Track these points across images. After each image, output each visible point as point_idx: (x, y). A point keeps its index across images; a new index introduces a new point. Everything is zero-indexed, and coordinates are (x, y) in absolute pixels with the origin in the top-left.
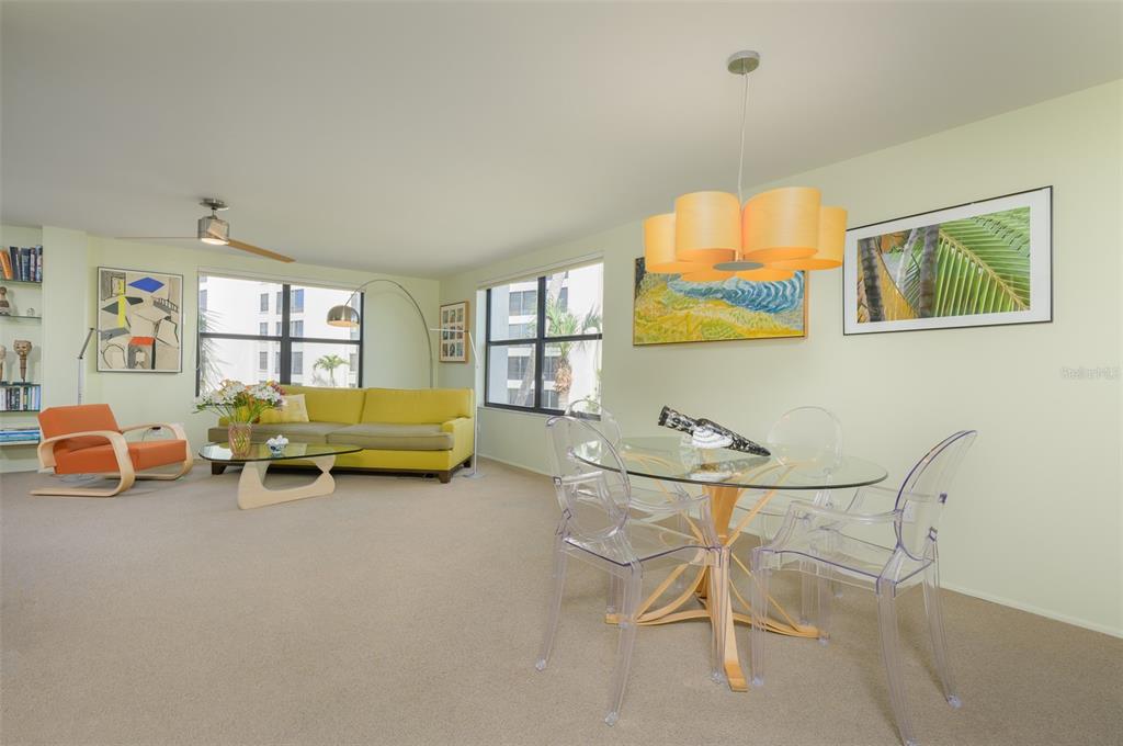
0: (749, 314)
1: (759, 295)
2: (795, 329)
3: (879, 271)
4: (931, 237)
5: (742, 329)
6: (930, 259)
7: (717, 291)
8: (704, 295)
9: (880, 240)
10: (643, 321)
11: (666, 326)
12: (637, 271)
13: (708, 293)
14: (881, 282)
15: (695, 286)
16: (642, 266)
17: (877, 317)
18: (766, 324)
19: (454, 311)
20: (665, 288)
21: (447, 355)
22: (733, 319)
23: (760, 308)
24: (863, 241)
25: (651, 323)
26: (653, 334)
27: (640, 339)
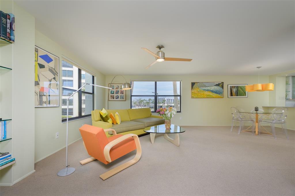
0: (215, 94)
1: (217, 91)
2: (222, 97)
3: (232, 90)
4: (237, 87)
5: (214, 96)
6: (238, 89)
7: (209, 90)
8: (207, 90)
9: (232, 87)
10: (194, 94)
11: (199, 95)
12: (192, 85)
13: (208, 90)
14: (233, 92)
15: (205, 89)
16: (193, 84)
17: (232, 96)
18: (218, 96)
19: (118, 86)
20: (199, 88)
21: (114, 99)
22: (212, 95)
23: (217, 93)
24: (230, 86)
25: (196, 94)
26: (196, 96)
27: (193, 97)
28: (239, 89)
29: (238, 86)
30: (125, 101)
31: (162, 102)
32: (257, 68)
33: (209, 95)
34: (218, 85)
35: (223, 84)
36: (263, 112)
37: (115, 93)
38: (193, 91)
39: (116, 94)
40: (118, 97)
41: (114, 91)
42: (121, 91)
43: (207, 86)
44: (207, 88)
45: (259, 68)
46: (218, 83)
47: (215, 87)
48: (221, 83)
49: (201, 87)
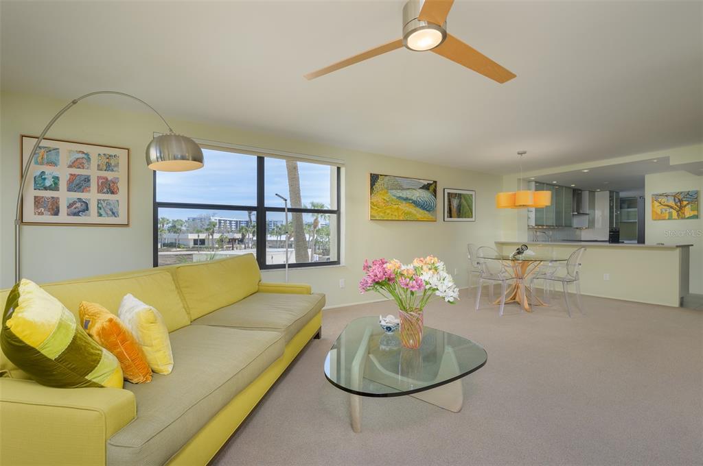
1: (424, 204)
2: (434, 219)
3: (452, 203)
6: (460, 202)
7: (410, 200)
9: (451, 194)
10: (376, 208)
11: (388, 211)
12: (371, 180)
13: (406, 199)
14: (452, 207)
15: (401, 195)
16: (374, 178)
17: (451, 217)
18: (426, 215)
19: (87, 154)
20: (387, 193)
21: (56, 213)
22: (415, 212)
23: (424, 209)
24: (449, 193)
25: (379, 210)
26: (381, 214)
27: (374, 217)
28: (463, 200)
29: (460, 195)
30: (127, 225)
31: (207, 230)
32: (519, 154)
33: (409, 213)
34: (426, 187)
35: (436, 187)
36: (496, 256)
37: (63, 185)
38: (374, 200)
39: (69, 190)
40: (87, 209)
41: (56, 179)
42: (99, 178)
43: (405, 187)
44: (404, 194)
45: (521, 154)
46: (426, 183)
47: (421, 191)
48: (432, 182)
49: (391, 189)
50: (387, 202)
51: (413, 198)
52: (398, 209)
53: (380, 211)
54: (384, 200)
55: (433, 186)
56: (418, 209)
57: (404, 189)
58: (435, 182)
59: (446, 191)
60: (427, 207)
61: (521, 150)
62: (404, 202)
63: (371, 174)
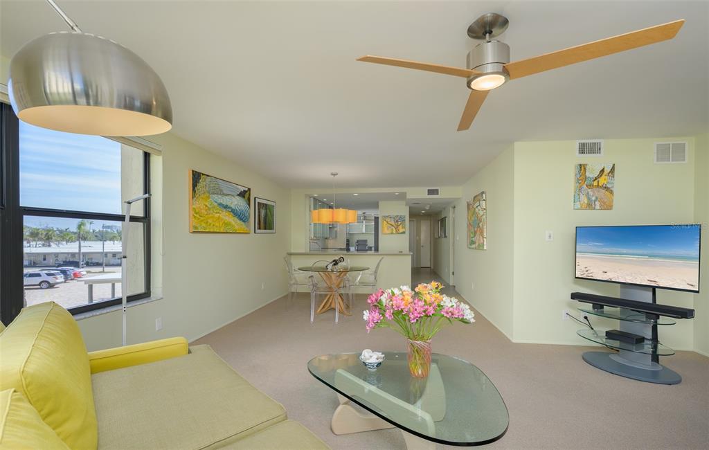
0: (239, 221)
1: (241, 213)
2: (248, 230)
3: (260, 213)
5: (237, 227)
7: (229, 208)
8: (225, 208)
9: (262, 204)
10: (198, 216)
11: (210, 221)
12: (193, 180)
14: (261, 217)
15: (221, 201)
16: (196, 177)
17: (260, 228)
18: (242, 227)
20: (209, 197)
22: (234, 223)
23: (241, 219)
24: (258, 203)
25: (202, 218)
26: (204, 225)
27: (196, 228)
28: (268, 211)
29: (268, 205)
32: (332, 174)
33: (226, 224)
34: (243, 194)
35: (250, 194)
38: (196, 205)
43: (225, 192)
44: (224, 201)
45: (334, 175)
46: (242, 189)
47: (238, 198)
48: (247, 189)
49: (213, 193)
50: (209, 209)
51: (232, 206)
52: (219, 218)
53: (202, 221)
54: (206, 206)
55: (248, 193)
56: (236, 219)
57: (224, 195)
58: (249, 189)
59: (257, 200)
60: (243, 217)
61: (334, 172)
62: (224, 210)
63: (193, 171)
